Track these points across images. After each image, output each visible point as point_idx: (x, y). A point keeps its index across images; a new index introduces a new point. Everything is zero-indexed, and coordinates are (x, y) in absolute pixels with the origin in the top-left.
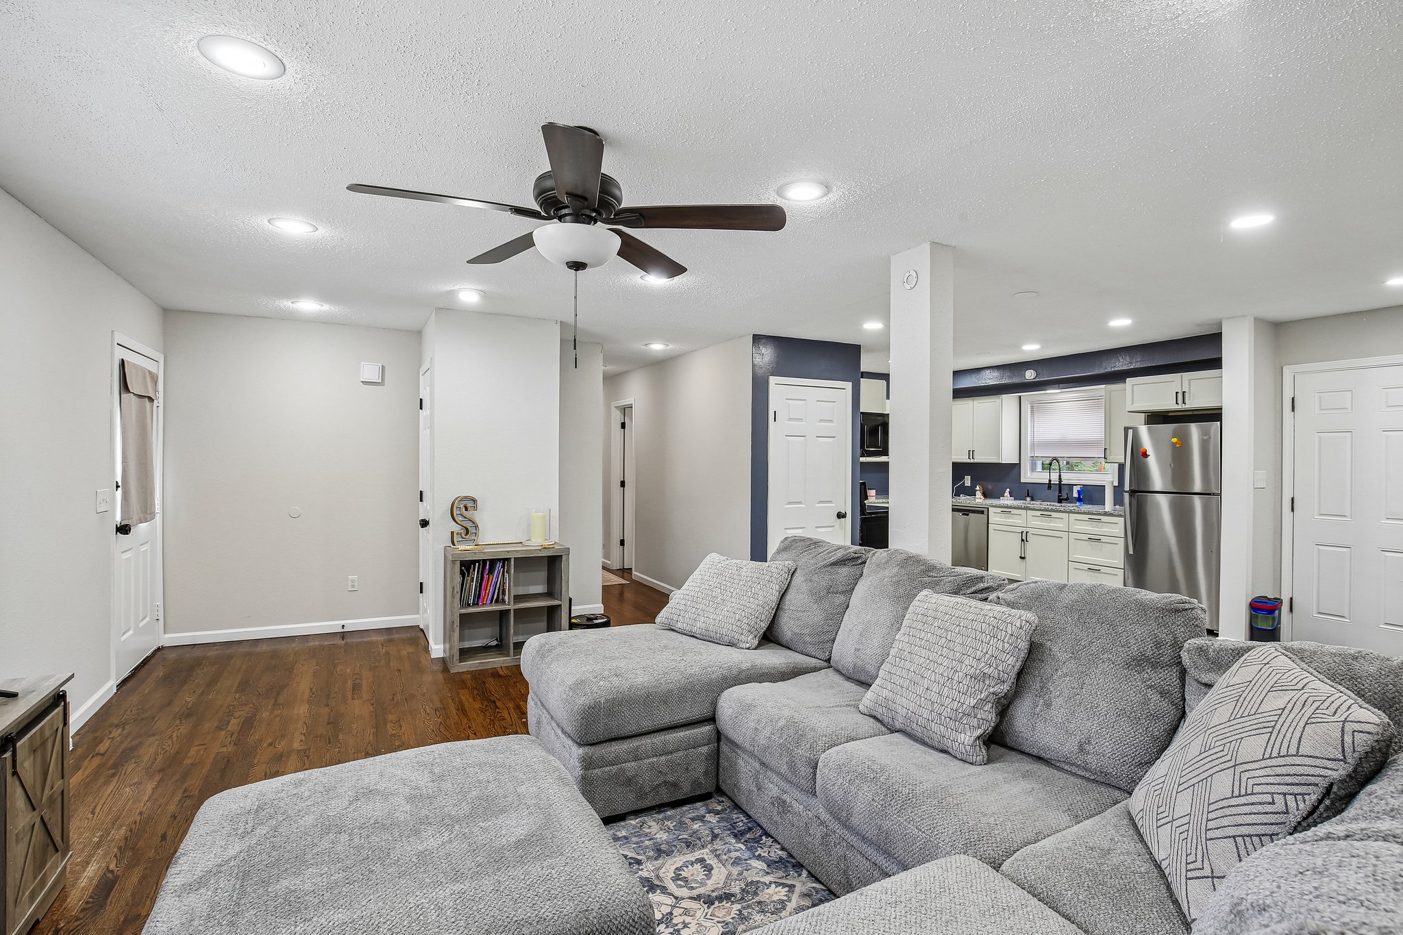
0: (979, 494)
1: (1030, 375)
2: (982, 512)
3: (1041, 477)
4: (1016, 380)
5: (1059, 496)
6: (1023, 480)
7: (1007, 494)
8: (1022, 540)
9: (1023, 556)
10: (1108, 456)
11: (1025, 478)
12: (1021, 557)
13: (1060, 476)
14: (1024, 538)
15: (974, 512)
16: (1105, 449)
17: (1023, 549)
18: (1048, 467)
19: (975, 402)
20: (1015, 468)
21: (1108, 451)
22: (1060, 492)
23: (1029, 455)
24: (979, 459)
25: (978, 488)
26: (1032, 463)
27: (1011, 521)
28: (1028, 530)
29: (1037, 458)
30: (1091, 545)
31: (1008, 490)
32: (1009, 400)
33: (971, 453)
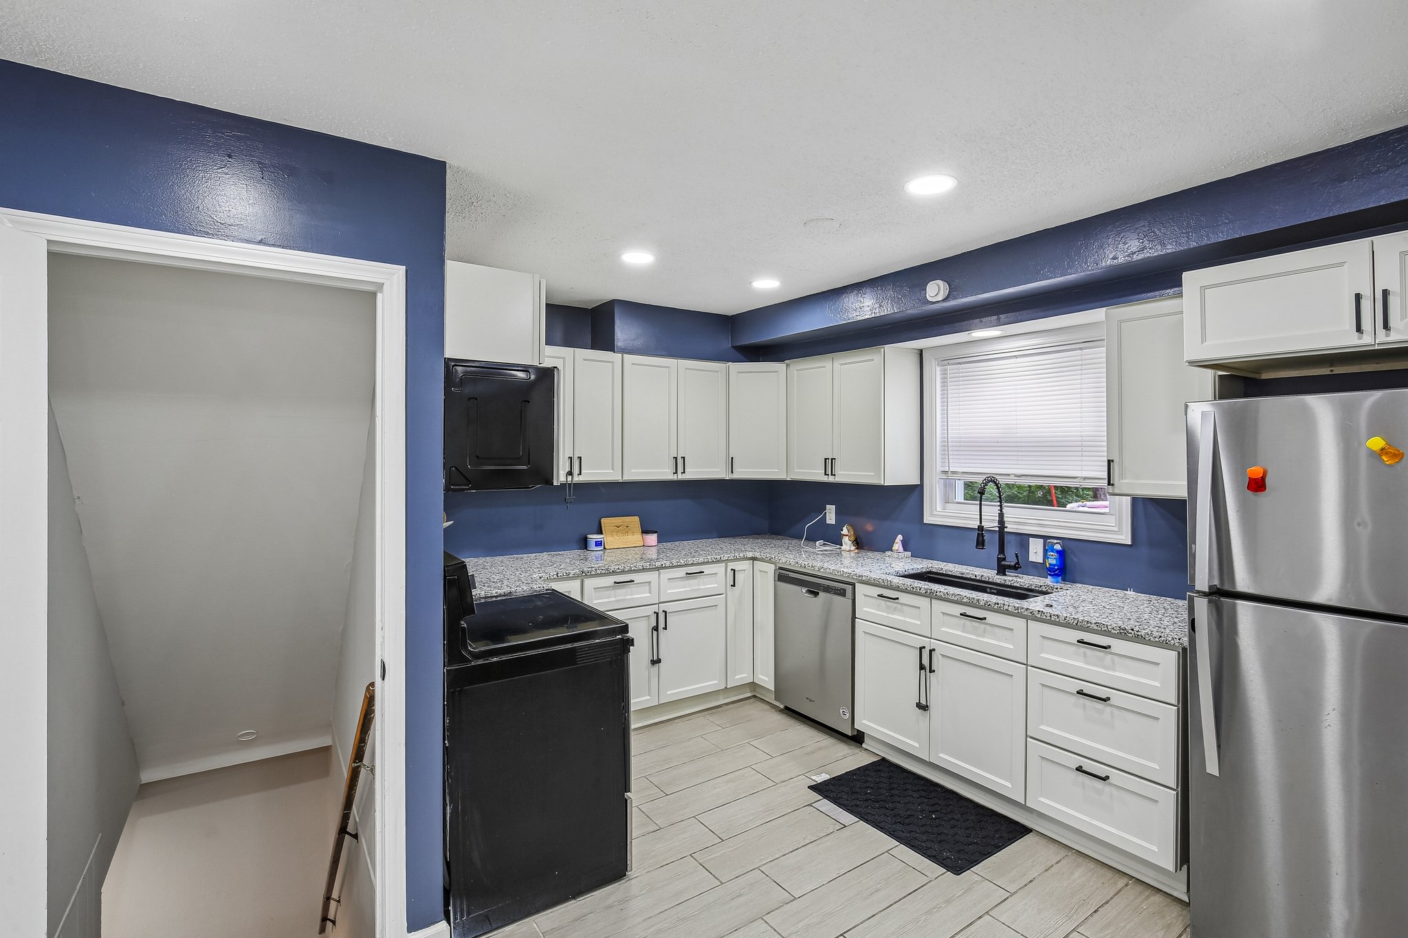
0: (847, 544)
1: (936, 291)
2: (842, 593)
3: (965, 515)
4: (910, 308)
5: (999, 560)
6: (927, 519)
7: (898, 545)
8: (922, 667)
9: (923, 702)
10: (1116, 479)
11: (932, 515)
12: (919, 706)
13: (1001, 515)
14: (926, 662)
15: (827, 589)
16: (1109, 462)
17: (923, 686)
18: (976, 492)
19: (837, 364)
20: (911, 495)
21: (1116, 468)
22: (1002, 550)
23: (939, 469)
24: (843, 475)
25: (845, 531)
26: (945, 486)
27: (897, 618)
28: (935, 644)
29: (956, 476)
30: (1084, 707)
31: (900, 537)
32: (898, 357)
33: (829, 464)
